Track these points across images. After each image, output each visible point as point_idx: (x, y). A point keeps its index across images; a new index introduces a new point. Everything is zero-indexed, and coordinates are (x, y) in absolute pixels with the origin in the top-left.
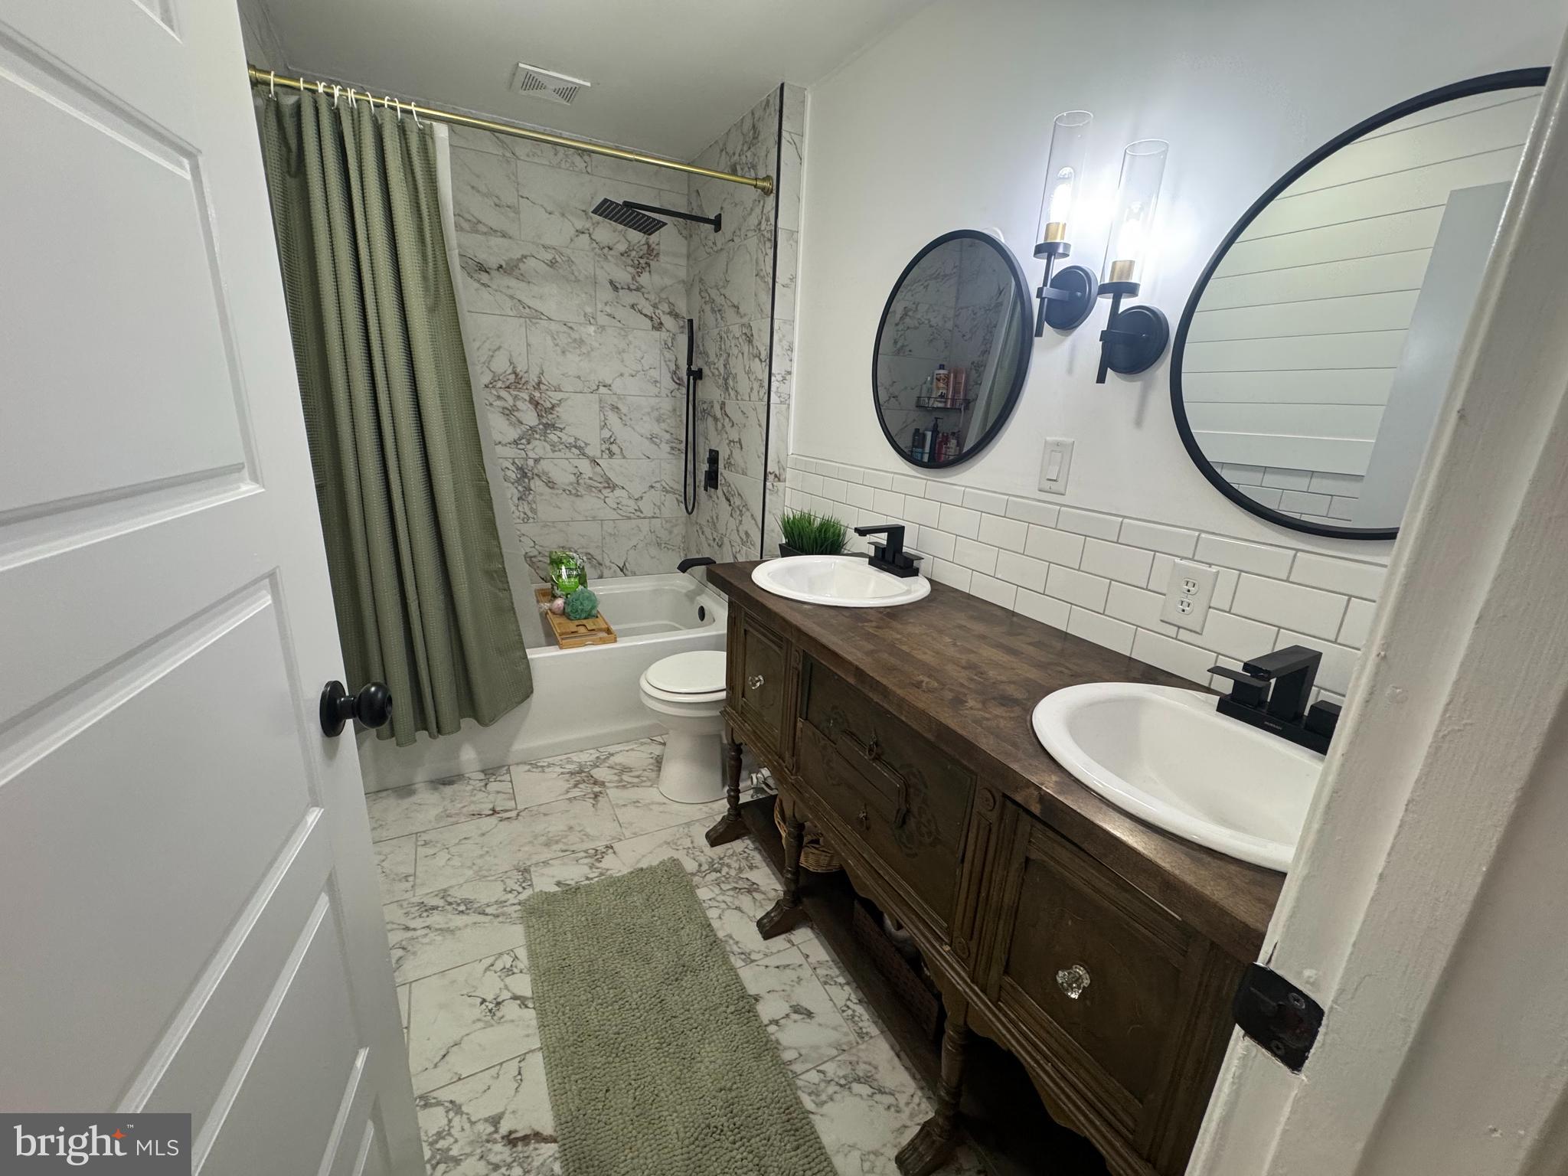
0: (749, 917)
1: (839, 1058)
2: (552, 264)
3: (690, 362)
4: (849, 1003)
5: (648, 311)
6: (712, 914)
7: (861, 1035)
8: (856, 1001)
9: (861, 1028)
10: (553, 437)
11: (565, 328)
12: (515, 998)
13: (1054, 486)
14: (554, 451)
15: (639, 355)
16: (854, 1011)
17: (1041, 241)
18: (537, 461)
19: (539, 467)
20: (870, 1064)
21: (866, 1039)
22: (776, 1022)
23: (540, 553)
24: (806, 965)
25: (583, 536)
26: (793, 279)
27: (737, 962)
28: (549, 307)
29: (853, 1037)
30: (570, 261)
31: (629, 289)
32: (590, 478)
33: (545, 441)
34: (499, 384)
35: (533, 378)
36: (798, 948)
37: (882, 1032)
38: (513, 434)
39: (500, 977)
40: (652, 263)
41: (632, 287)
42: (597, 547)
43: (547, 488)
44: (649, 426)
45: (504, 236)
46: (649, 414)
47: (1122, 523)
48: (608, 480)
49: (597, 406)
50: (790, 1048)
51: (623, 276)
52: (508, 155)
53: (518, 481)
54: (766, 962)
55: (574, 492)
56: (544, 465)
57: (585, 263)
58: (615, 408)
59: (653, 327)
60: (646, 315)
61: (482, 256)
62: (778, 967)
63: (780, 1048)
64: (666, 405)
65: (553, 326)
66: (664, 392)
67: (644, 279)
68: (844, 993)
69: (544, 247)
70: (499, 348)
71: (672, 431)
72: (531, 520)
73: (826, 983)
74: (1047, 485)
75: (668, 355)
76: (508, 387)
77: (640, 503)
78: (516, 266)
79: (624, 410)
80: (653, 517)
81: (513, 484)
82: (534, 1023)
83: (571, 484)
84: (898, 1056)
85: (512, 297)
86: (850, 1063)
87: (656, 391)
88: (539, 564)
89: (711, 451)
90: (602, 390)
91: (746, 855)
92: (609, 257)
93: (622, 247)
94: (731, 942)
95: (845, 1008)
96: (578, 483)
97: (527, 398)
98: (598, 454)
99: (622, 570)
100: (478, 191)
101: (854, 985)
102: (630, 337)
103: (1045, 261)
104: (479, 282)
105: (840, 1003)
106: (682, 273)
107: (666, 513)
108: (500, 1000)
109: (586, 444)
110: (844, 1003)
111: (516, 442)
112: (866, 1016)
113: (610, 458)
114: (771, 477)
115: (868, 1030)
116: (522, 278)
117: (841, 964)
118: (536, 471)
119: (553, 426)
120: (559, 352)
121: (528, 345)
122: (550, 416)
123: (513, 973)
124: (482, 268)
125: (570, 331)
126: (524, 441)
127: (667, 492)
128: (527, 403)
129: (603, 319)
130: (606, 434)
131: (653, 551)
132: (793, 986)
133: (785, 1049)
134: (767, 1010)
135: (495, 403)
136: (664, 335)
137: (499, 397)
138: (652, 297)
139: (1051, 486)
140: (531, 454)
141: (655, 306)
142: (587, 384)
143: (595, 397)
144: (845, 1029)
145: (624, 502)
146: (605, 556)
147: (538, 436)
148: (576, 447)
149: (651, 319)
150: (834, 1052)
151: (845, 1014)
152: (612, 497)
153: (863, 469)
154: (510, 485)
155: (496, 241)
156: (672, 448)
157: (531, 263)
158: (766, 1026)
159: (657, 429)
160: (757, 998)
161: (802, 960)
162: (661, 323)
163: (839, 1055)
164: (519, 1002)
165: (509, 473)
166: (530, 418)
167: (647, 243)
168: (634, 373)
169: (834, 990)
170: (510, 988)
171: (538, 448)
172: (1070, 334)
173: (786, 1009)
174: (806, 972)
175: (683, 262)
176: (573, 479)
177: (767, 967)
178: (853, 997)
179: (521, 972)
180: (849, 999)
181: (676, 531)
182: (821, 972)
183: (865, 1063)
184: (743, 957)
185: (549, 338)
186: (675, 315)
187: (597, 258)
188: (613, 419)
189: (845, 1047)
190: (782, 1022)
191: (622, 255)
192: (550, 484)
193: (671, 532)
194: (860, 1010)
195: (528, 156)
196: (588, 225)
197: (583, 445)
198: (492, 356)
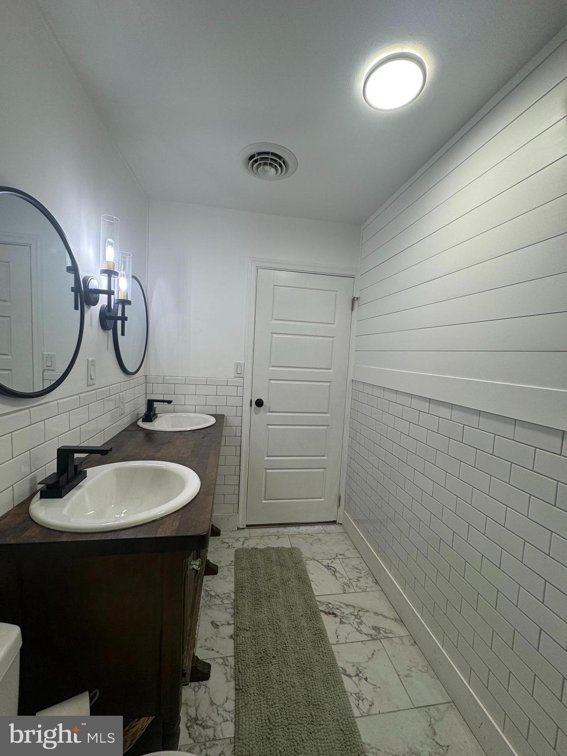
6: (230, 705)
12: (350, 676)
22: (229, 624)
27: (232, 661)
47: (110, 388)
50: (229, 613)
62: (212, 650)
63: (232, 614)
74: (91, 382)
94: (229, 676)
108: (358, 678)
123: (356, 694)
132: (211, 638)
134: (230, 630)
150: (213, 607)
158: (233, 624)
160: (231, 637)
184: (227, 663)
190: (226, 623)
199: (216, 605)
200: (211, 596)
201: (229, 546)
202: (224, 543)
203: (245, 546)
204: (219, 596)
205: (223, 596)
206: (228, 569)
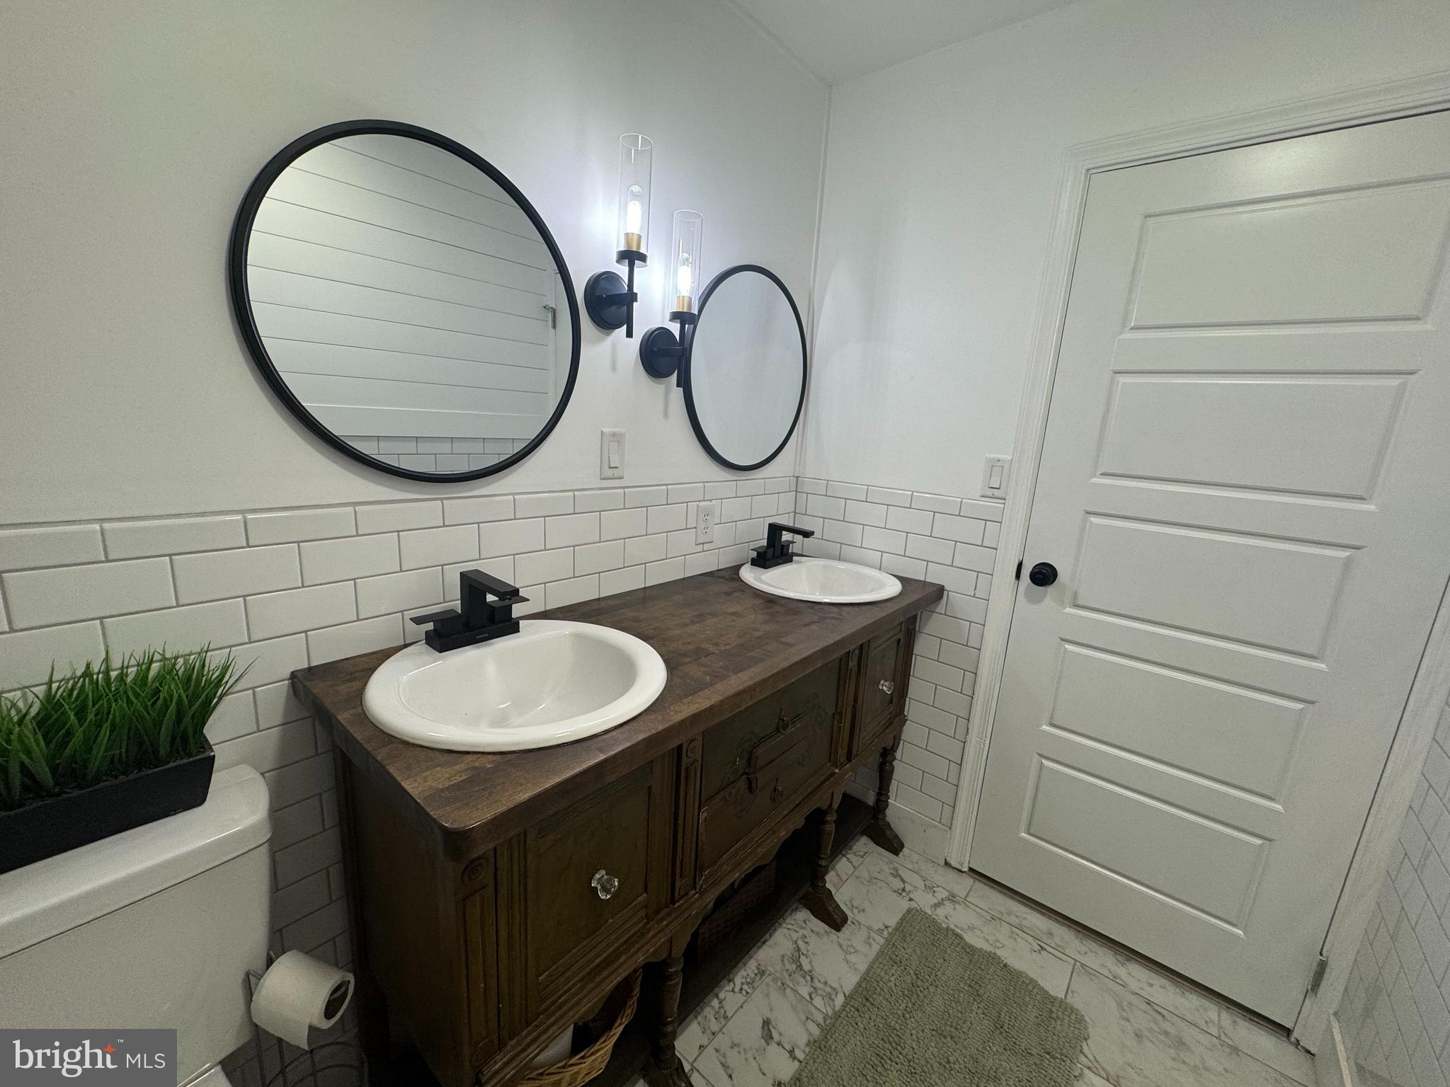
13: (617, 473)
22: (791, 1053)
50: (807, 1030)
62: (730, 1076)
63: (811, 1039)
73: (726, 1017)
101: (716, 990)
103: (627, 269)
132: (744, 1050)
133: (810, 1034)
134: (782, 1067)
139: (610, 472)
158: (800, 1062)
173: (773, 1047)
174: (721, 1042)
182: (714, 1026)
183: (784, 965)
189: (779, 984)
190: (788, 1047)
194: (738, 980)
199: (795, 991)
200: (800, 967)
201: (904, 890)
202: (896, 875)
203: (941, 912)
204: (812, 978)
205: (820, 985)
206: (869, 938)
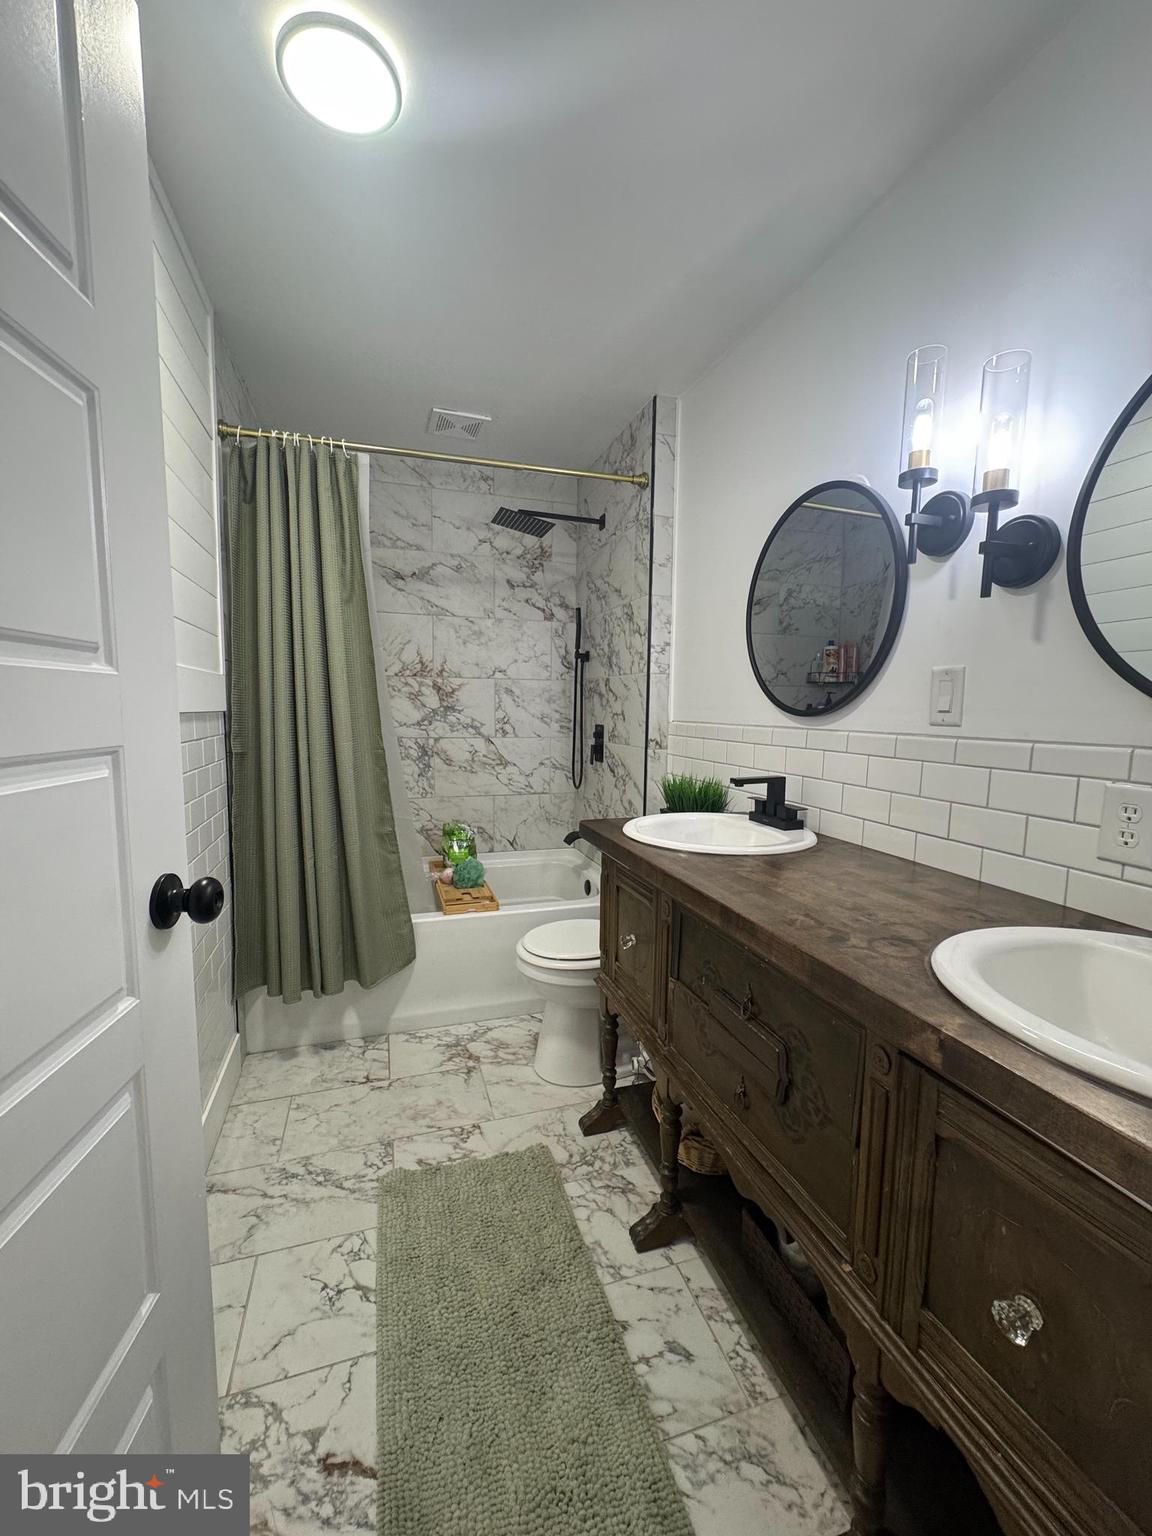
0: (621, 1222)
1: (723, 1422)
2: (458, 569)
3: (578, 646)
4: (738, 1348)
5: (541, 603)
6: (580, 1214)
7: (754, 1394)
8: (748, 1347)
9: (753, 1385)
10: (452, 718)
11: (467, 623)
12: (358, 1287)
13: (948, 718)
14: (452, 731)
15: (532, 643)
16: (745, 1360)
17: (905, 469)
18: (437, 740)
19: (438, 745)
20: (765, 1438)
21: (760, 1400)
22: (646, 1360)
23: (436, 826)
24: (686, 1293)
25: (475, 810)
26: (670, 559)
27: (604, 1276)
28: (453, 605)
29: (742, 1396)
30: (473, 565)
31: (524, 586)
32: (484, 756)
33: (445, 722)
34: (408, 672)
35: (437, 667)
36: (678, 1268)
37: (781, 1395)
38: (416, 716)
39: (346, 1261)
40: (544, 563)
41: (527, 584)
42: (489, 821)
43: (445, 766)
44: (539, 707)
45: (419, 548)
46: (540, 695)
47: (1032, 748)
48: (501, 757)
49: (493, 692)
50: (662, 1399)
51: (519, 575)
52: (425, 484)
53: (419, 758)
54: (638, 1280)
55: (469, 768)
56: (443, 743)
57: (486, 568)
58: (509, 691)
59: (546, 618)
60: (539, 608)
61: (399, 566)
62: (652, 1289)
63: (650, 1396)
64: (556, 687)
65: (456, 621)
66: (554, 676)
67: (538, 577)
68: (733, 1335)
69: (452, 556)
70: (409, 642)
71: (562, 711)
72: (429, 795)
73: (710, 1318)
74: (939, 717)
75: (558, 642)
76: (415, 675)
77: (530, 779)
78: (427, 573)
79: (517, 692)
80: (543, 793)
81: (415, 761)
82: (373, 1320)
83: (467, 761)
84: (803, 1433)
85: (422, 598)
86: (739, 1432)
87: (545, 674)
88: (435, 837)
89: (597, 726)
90: (498, 675)
91: (622, 1148)
92: (508, 561)
93: (519, 552)
94: (599, 1251)
95: (733, 1355)
96: (473, 760)
97: (431, 684)
98: (492, 733)
99: (512, 844)
100: (399, 515)
101: (746, 1326)
102: (525, 628)
103: (911, 491)
104: (395, 587)
105: (728, 1346)
106: (572, 570)
107: (555, 788)
108: (342, 1287)
109: (482, 725)
110: (732, 1348)
111: (419, 724)
112: (760, 1370)
113: (504, 736)
114: (652, 745)
115: (763, 1389)
116: (432, 582)
117: (729, 1296)
118: (435, 750)
119: (452, 708)
120: (460, 641)
121: (434, 638)
122: (450, 700)
123: (360, 1259)
124: (399, 576)
125: (471, 624)
126: (426, 722)
127: (557, 768)
128: (431, 689)
129: (500, 613)
130: (500, 714)
131: (543, 826)
132: (669, 1316)
133: (656, 1398)
134: (639, 1342)
135: (403, 690)
136: (555, 624)
137: (406, 684)
138: (545, 592)
139: (945, 717)
140: (432, 734)
141: (547, 600)
142: (484, 670)
143: (491, 681)
144: (734, 1383)
145: (515, 778)
146: (496, 830)
147: (439, 718)
148: (472, 727)
149: (543, 611)
150: (718, 1413)
151: (732, 1362)
152: (504, 773)
153: (741, 727)
154: (412, 762)
155: (413, 553)
156: (561, 727)
157: (439, 569)
158: (634, 1364)
159: (547, 710)
160: (625, 1326)
161: (680, 1283)
162: (553, 614)
163: (723, 1418)
164: (360, 1292)
165: (412, 752)
166: (432, 700)
167: (541, 547)
168: (526, 659)
169: (717, 1327)
170: (355, 1275)
171: (439, 728)
172: (948, 559)
173: (660, 1346)
174: (686, 1299)
175: (573, 560)
176: (468, 756)
177: (639, 1287)
178: (744, 1340)
179: (368, 1258)
180: (738, 1343)
181: (564, 806)
182: (705, 1302)
183: (758, 1435)
184: (612, 1271)
185: (452, 631)
186: (564, 606)
187: (496, 562)
188: (507, 700)
189: (732, 1408)
190: (654, 1361)
191: (518, 558)
192: (448, 761)
193: (560, 808)
194: (753, 1359)
195: (442, 484)
196: (490, 535)
197: (479, 725)
198: (403, 649)
199: (715, 1422)
